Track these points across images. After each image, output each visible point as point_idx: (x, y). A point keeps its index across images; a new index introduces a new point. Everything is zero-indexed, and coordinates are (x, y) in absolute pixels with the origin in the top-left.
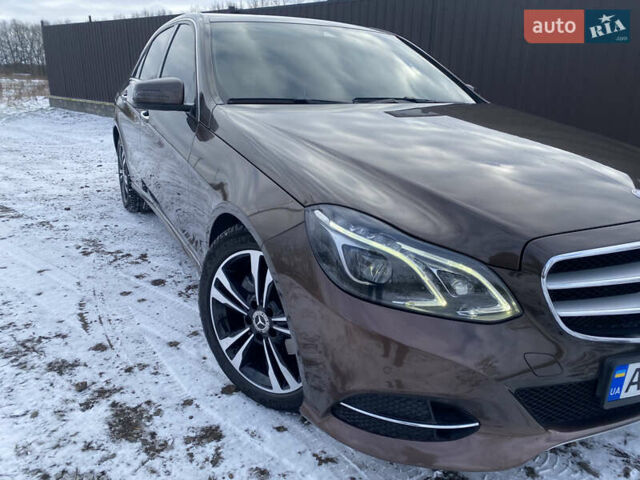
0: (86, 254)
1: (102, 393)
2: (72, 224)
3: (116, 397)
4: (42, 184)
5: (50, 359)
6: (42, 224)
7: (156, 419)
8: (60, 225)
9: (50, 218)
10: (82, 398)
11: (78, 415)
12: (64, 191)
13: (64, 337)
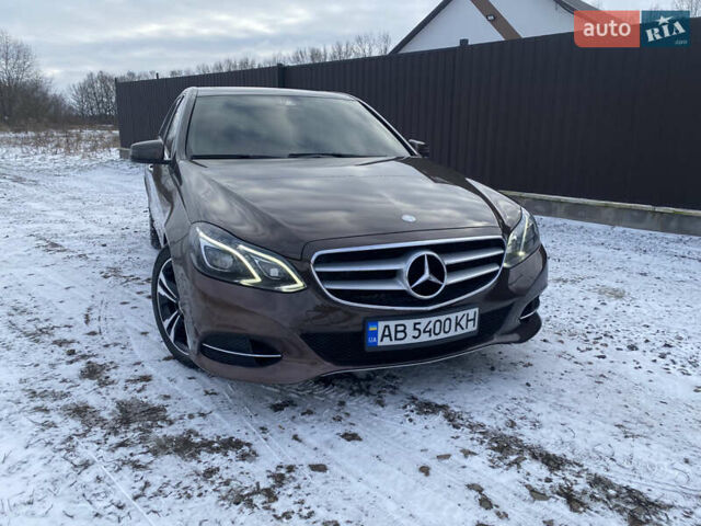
0: (105, 277)
1: (84, 357)
2: (103, 257)
3: (92, 359)
4: (91, 226)
5: (56, 338)
6: (80, 256)
7: (113, 371)
8: (94, 257)
9: (87, 252)
10: (70, 358)
11: (64, 366)
12: (107, 232)
13: (70, 327)
